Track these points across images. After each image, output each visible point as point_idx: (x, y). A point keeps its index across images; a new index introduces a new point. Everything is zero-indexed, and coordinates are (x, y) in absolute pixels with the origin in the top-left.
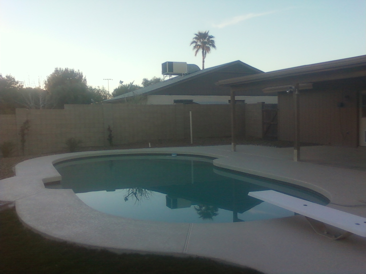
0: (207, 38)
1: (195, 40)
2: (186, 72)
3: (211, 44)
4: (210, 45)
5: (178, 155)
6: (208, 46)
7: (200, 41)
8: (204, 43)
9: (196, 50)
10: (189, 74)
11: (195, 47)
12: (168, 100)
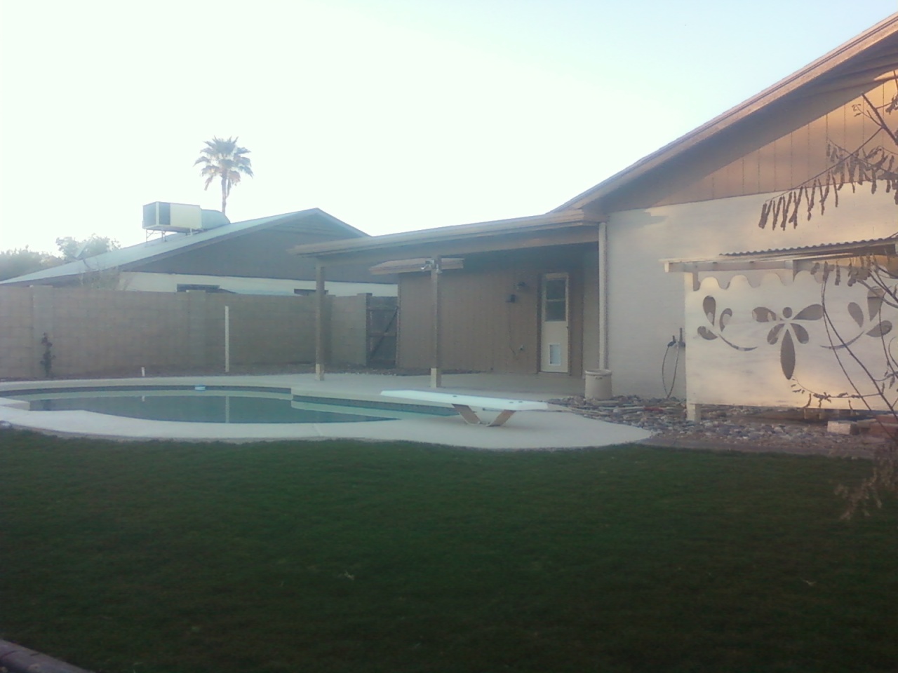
0: (234, 152)
1: (205, 155)
2: (199, 226)
3: (244, 166)
4: (241, 168)
5: (208, 388)
6: (237, 170)
7: (218, 158)
8: (228, 164)
9: (207, 176)
10: (206, 230)
11: (205, 171)
12: (165, 283)
